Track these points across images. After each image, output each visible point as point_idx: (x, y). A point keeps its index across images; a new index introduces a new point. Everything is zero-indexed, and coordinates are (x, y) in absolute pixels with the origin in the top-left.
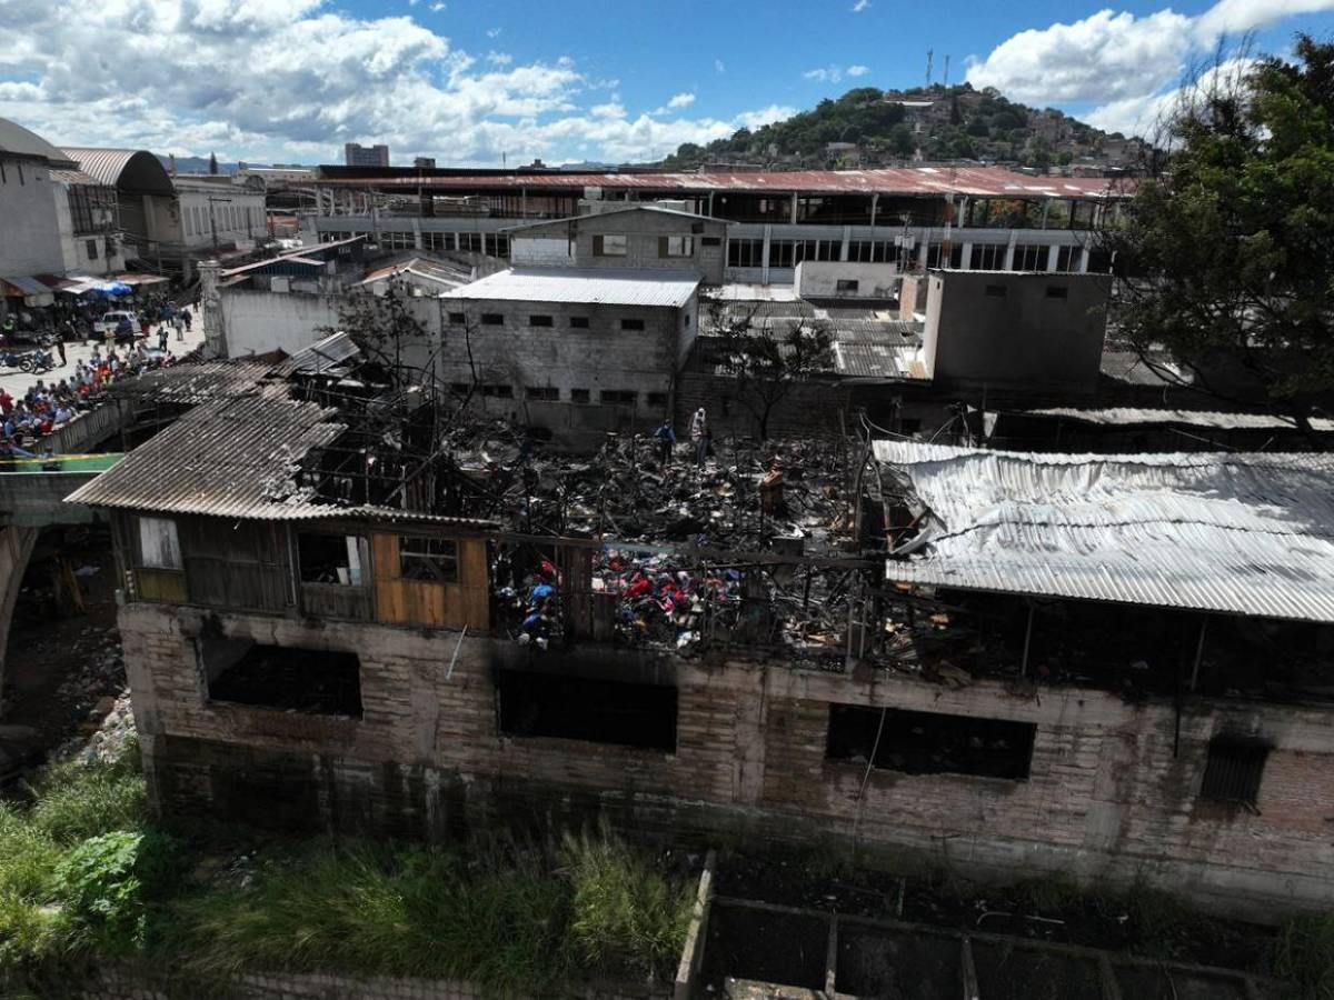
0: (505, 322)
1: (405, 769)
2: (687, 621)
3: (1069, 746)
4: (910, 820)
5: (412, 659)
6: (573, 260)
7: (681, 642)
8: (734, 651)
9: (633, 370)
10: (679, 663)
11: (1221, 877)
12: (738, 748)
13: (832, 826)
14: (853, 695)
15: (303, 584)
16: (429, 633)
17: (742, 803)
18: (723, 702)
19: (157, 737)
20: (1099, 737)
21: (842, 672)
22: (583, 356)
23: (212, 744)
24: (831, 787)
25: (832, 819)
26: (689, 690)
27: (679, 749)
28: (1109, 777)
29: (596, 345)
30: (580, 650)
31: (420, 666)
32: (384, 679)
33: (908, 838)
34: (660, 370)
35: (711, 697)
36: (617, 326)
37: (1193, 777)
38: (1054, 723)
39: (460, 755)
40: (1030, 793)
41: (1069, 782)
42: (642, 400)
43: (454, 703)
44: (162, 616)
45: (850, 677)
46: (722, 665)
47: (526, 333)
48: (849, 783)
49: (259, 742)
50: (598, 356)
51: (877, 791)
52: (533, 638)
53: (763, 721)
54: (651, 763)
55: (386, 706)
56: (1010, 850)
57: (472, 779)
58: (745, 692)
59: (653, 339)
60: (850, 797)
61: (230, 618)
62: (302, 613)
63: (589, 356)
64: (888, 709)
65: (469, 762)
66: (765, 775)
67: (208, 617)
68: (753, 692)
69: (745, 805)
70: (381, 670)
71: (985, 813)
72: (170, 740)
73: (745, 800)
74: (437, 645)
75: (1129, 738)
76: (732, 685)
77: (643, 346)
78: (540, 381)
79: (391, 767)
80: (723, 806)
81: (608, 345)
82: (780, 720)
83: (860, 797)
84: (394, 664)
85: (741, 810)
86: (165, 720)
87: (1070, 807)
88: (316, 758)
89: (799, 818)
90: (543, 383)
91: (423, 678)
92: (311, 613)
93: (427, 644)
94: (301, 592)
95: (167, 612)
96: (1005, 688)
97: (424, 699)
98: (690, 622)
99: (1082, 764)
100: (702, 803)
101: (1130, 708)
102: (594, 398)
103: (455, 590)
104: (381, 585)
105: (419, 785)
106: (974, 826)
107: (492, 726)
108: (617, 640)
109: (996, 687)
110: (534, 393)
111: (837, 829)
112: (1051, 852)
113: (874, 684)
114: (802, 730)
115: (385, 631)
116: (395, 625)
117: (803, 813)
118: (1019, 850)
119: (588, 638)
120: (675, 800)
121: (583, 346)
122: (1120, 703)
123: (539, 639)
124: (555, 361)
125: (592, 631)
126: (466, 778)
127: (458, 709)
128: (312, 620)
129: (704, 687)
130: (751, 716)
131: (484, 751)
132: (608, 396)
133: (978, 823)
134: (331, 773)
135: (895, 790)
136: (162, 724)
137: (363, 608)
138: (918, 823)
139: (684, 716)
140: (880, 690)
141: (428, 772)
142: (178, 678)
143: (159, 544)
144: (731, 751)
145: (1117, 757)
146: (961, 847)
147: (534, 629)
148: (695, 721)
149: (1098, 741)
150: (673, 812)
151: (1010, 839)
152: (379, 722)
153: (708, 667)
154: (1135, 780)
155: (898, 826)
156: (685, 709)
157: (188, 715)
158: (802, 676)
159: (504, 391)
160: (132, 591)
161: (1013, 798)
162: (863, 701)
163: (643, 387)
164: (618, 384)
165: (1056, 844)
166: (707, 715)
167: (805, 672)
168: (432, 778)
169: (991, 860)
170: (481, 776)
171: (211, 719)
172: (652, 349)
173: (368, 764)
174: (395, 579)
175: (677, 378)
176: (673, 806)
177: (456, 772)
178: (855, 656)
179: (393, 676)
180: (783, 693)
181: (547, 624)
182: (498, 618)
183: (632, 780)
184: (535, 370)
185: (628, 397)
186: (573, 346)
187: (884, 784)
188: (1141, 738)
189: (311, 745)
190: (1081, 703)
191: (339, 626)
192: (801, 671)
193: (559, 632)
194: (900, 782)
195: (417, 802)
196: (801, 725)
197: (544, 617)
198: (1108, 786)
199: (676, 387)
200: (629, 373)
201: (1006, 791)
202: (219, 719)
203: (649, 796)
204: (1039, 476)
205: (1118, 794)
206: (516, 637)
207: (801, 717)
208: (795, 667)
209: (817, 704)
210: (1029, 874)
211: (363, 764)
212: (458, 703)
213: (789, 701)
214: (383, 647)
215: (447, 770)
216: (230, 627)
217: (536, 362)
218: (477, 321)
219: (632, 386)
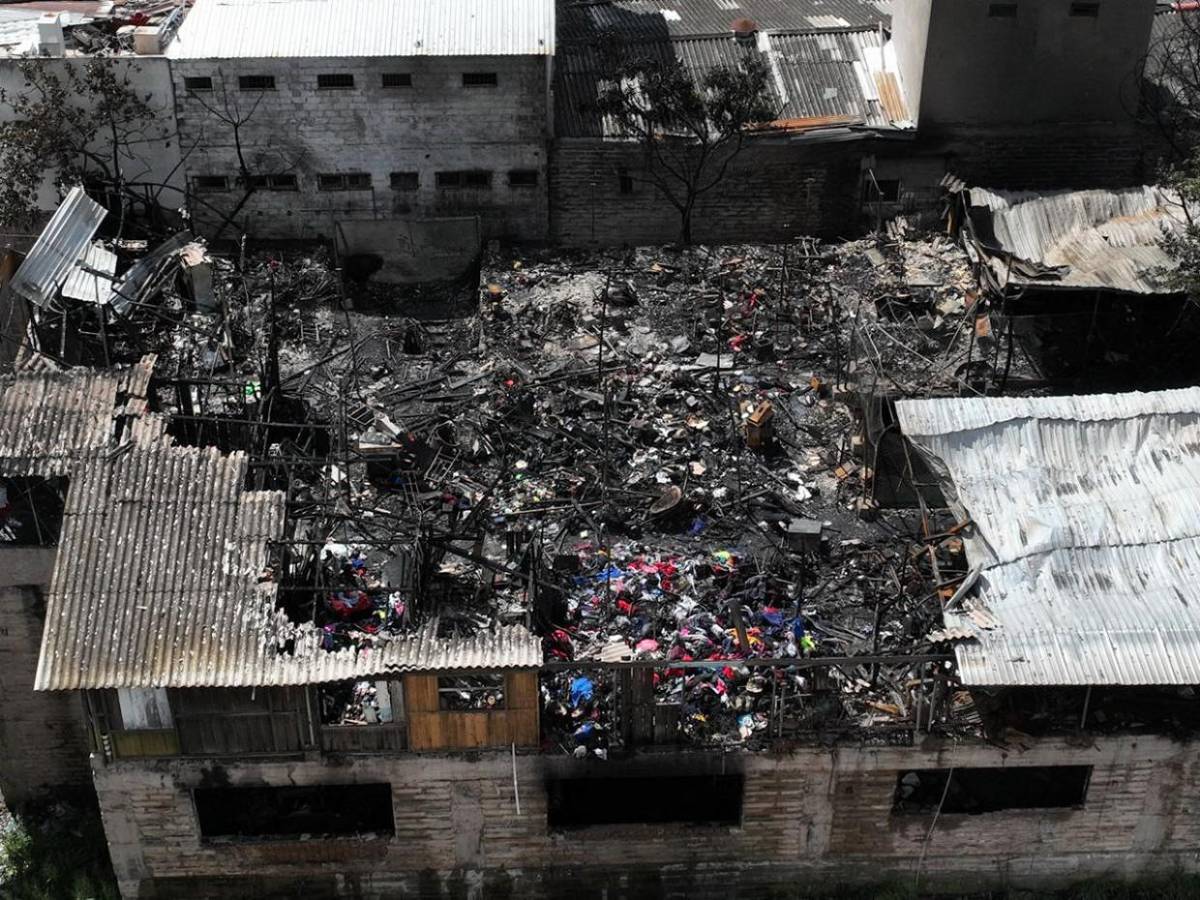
0: (278, 86)
1: (445, 874)
2: (744, 703)
3: (1122, 778)
4: (971, 851)
5: (454, 781)
7: (745, 731)
8: (802, 737)
9: (482, 141)
10: (748, 755)
12: (805, 816)
13: (897, 865)
14: (923, 761)
15: (324, 727)
16: (472, 756)
17: (807, 858)
18: (790, 781)
19: (143, 882)
20: (1150, 768)
21: (911, 745)
22: (405, 126)
23: (212, 879)
24: (897, 835)
25: (897, 859)
26: (757, 775)
27: (744, 823)
28: (1157, 796)
29: (424, 110)
30: (642, 756)
31: (463, 788)
32: (422, 801)
33: (969, 865)
34: (525, 139)
35: (778, 779)
36: (455, 83)
38: (1109, 763)
39: (507, 855)
40: (1087, 817)
41: (1121, 805)
42: (499, 182)
43: (501, 812)
44: (152, 774)
45: (918, 749)
46: (791, 751)
47: (313, 100)
48: (914, 830)
49: (271, 870)
50: (428, 127)
51: (942, 833)
52: (590, 750)
53: (832, 792)
54: (714, 838)
55: (422, 823)
56: (1065, 862)
57: (520, 873)
58: (814, 771)
59: (512, 98)
60: (916, 841)
61: (236, 767)
62: (323, 753)
63: (414, 126)
64: (955, 770)
65: (517, 860)
66: (832, 833)
67: (210, 769)
68: (823, 770)
69: (811, 860)
70: (418, 794)
71: (1044, 836)
72: (158, 881)
73: (812, 856)
74: (484, 767)
75: (1176, 767)
76: (800, 767)
77: (499, 108)
78: (342, 164)
79: (428, 877)
80: (788, 863)
81: (445, 110)
82: (848, 789)
83: (925, 839)
84: (433, 788)
85: (808, 864)
86: (153, 865)
87: (1122, 824)
88: (340, 877)
89: (865, 863)
90: (343, 168)
91: (466, 795)
92: (331, 750)
93: (472, 766)
94: (319, 734)
95: (157, 770)
96: (1066, 742)
97: (467, 813)
98: (748, 704)
99: (1134, 790)
100: (767, 863)
101: (1177, 745)
102: (427, 181)
104: (414, 720)
105: (459, 885)
106: (1032, 848)
107: (544, 827)
108: (681, 740)
109: (1058, 742)
110: (330, 181)
111: (903, 866)
112: (1102, 859)
113: (941, 751)
114: (868, 794)
115: (423, 761)
116: (433, 753)
117: (869, 859)
118: (1073, 861)
119: (649, 742)
120: (739, 865)
121: (404, 113)
122: (1169, 742)
123: (598, 751)
124: (361, 135)
125: (653, 734)
126: (513, 873)
127: (505, 817)
128: (334, 757)
129: (773, 771)
130: (820, 789)
131: (534, 849)
132: (445, 179)
133: (1036, 845)
134: (357, 888)
135: (958, 830)
136: (150, 869)
137: (394, 741)
138: (979, 852)
139: (751, 797)
140: (947, 755)
141: (470, 874)
142: (170, 826)
143: (143, 708)
144: (798, 819)
145: (1165, 782)
146: (1021, 866)
147: (589, 739)
148: (761, 799)
149: (1149, 771)
150: (737, 873)
151: (1066, 854)
152: (413, 838)
153: (776, 754)
154: (1180, 796)
155: (961, 857)
156: (751, 789)
157: (181, 857)
158: (872, 752)
159: (286, 182)
160: (109, 754)
161: (1072, 823)
162: (932, 765)
163: (499, 164)
164: (463, 160)
165: (1107, 852)
166: (775, 793)
167: (875, 749)
168: (475, 879)
169: (1047, 872)
170: (529, 870)
171: (211, 857)
172: (510, 111)
173: (401, 875)
174: (432, 712)
175: (551, 147)
176: (737, 869)
177: (502, 869)
178: (924, 729)
179: (432, 797)
180: (852, 768)
181: (603, 732)
182: (546, 731)
183: (695, 854)
184: (331, 150)
185: (480, 178)
186: (388, 114)
187: (949, 826)
188: (1187, 766)
189: (333, 866)
190: (1134, 746)
191: (369, 762)
192: (869, 749)
193: (617, 741)
194: (964, 823)
196: (870, 791)
197: (598, 726)
198: (1156, 804)
199: (550, 159)
200: (476, 146)
201: (1063, 818)
202: (222, 857)
203: (712, 864)
204: (1083, 439)
205: (1164, 808)
206: (571, 750)
207: (869, 784)
208: (864, 746)
209: (886, 773)
210: (1083, 877)
211: (395, 875)
212: (506, 812)
213: (858, 774)
214: (420, 775)
215: (492, 869)
216: (236, 775)
217: (330, 139)
218: (232, 87)
219: (484, 164)
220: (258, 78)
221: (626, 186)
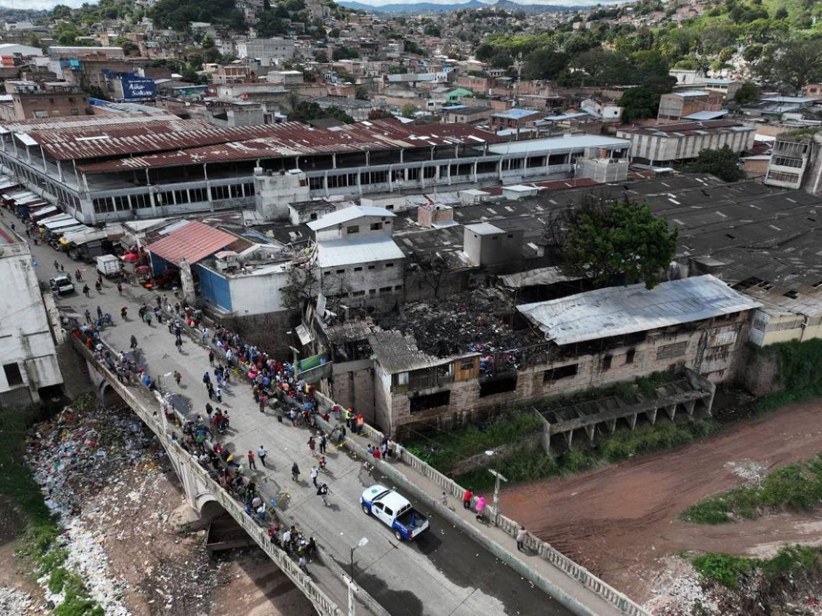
0: (345, 271)
1: (459, 413)
3: (583, 366)
5: (463, 387)
6: (341, 237)
7: (516, 367)
8: (527, 366)
10: (517, 373)
11: (605, 382)
12: (528, 385)
13: (544, 395)
14: (549, 368)
15: (439, 378)
16: (467, 380)
18: (525, 377)
19: (397, 427)
20: (588, 363)
22: (373, 278)
23: (412, 423)
24: (544, 387)
26: (519, 376)
27: (516, 389)
28: (589, 369)
29: (377, 273)
30: (499, 375)
31: (465, 389)
32: (456, 394)
34: (399, 278)
35: (523, 377)
36: (384, 266)
37: (602, 365)
38: (581, 363)
39: (471, 406)
40: (577, 377)
41: (583, 373)
42: (393, 289)
43: (471, 394)
44: (404, 396)
45: (548, 365)
46: (524, 369)
47: (353, 274)
48: (547, 385)
49: (424, 419)
50: (378, 278)
51: (552, 385)
52: (489, 375)
53: (533, 378)
54: (511, 394)
55: (455, 400)
56: (574, 389)
58: (530, 373)
59: (398, 269)
61: (421, 391)
62: (438, 385)
63: (375, 278)
64: (554, 369)
65: (473, 407)
66: (533, 389)
67: (415, 392)
70: (455, 392)
71: (570, 383)
72: (401, 426)
73: (529, 395)
74: (469, 383)
75: (592, 361)
76: (527, 372)
77: (394, 271)
79: (456, 413)
80: (524, 398)
81: (382, 273)
82: (535, 377)
83: (549, 388)
84: (458, 390)
85: (528, 397)
86: (400, 421)
87: (583, 377)
88: (438, 418)
90: (359, 290)
91: (465, 391)
92: (440, 384)
93: (466, 383)
94: (437, 380)
97: (465, 396)
98: (514, 362)
99: (585, 368)
100: (520, 399)
102: (377, 291)
103: (472, 370)
104: (456, 373)
105: (461, 415)
106: (568, 386)
107: (479, 397)
108: (505, 370)
109: (572, 359)
110: (355, 294)
112: (580, 387)
113: (552, 365)
115: (457, 383)
116: (459, 381)
117: (539, 394)
119: (499, 372)
120: (515, 400)
121: (373, 275)
122: (591, 356)
123: (491, 375)
124: (363, 282)
125: (500, 370)
126: (472, 410)
128: (440, 386)
129: (521, 375)
130: (531, 378)
131: (477, 403)
132: (382, 290)
134: (441, 420)
135: (555, 384)
136: (399, 423)
137: (452, 379)
138: (559, 389)
139: (518, 382)
141: (464, 412)
142: (405, 410)
143: (403, 379)
144: (526, 386)
145: (590, 365)
146: (566, 391)
147: (488, 373)
148: (520, 382)
150: (515, 402)
151: (574, 387)
152: (453, 404)
153: (521, 370)
154: (593, 369)
155: (556, 391)
156: (518, 380)
157: (406, 418)
158: (540, 367)
159: (346, 295)
161: (575, 378)
162: (551, 368)
163: (393, 285)
164: (386, 286)
165: (581, 385)
166: (522, 380)
169: (571, 392)
170: (475, 409)
171: (412, 417)
172: (396, 272)
173: (450, 415)
174: (459, 371)
175: (405, 280)
177: (470, 410)
179: (458, 393)
181: (491, 371)
183: (507, 398)
184: (356, 286)
185: (389, 289)
186: (369, 276)
187: (553, 383)
189: (437, 415)
190: (585, 358)
191: (446, 385)
193: (494, 372)
194: (556, 382)
195: (461, 420)
196: (539, 377)
198: (589, 371)
199: (404, 282)
200: (389, 281)
201: (573, 378)
202: (414, 417)
203: (510, 401)
205: (591, 372)
209: (542, 372)
210: (577, 392)
213: (537, 373)
214: (456, 387)
215: (468, 410)
216: (421, 393)
217: (356, 283)
218: (335, 273)
219: (390, 285)
220: (341, 271)
221: (420, 287)
